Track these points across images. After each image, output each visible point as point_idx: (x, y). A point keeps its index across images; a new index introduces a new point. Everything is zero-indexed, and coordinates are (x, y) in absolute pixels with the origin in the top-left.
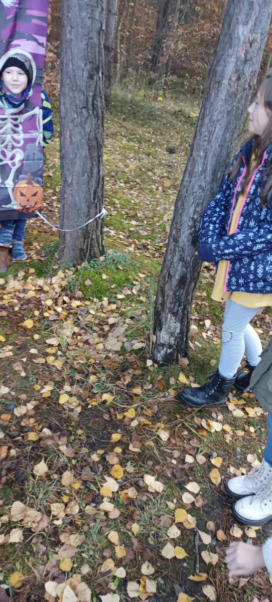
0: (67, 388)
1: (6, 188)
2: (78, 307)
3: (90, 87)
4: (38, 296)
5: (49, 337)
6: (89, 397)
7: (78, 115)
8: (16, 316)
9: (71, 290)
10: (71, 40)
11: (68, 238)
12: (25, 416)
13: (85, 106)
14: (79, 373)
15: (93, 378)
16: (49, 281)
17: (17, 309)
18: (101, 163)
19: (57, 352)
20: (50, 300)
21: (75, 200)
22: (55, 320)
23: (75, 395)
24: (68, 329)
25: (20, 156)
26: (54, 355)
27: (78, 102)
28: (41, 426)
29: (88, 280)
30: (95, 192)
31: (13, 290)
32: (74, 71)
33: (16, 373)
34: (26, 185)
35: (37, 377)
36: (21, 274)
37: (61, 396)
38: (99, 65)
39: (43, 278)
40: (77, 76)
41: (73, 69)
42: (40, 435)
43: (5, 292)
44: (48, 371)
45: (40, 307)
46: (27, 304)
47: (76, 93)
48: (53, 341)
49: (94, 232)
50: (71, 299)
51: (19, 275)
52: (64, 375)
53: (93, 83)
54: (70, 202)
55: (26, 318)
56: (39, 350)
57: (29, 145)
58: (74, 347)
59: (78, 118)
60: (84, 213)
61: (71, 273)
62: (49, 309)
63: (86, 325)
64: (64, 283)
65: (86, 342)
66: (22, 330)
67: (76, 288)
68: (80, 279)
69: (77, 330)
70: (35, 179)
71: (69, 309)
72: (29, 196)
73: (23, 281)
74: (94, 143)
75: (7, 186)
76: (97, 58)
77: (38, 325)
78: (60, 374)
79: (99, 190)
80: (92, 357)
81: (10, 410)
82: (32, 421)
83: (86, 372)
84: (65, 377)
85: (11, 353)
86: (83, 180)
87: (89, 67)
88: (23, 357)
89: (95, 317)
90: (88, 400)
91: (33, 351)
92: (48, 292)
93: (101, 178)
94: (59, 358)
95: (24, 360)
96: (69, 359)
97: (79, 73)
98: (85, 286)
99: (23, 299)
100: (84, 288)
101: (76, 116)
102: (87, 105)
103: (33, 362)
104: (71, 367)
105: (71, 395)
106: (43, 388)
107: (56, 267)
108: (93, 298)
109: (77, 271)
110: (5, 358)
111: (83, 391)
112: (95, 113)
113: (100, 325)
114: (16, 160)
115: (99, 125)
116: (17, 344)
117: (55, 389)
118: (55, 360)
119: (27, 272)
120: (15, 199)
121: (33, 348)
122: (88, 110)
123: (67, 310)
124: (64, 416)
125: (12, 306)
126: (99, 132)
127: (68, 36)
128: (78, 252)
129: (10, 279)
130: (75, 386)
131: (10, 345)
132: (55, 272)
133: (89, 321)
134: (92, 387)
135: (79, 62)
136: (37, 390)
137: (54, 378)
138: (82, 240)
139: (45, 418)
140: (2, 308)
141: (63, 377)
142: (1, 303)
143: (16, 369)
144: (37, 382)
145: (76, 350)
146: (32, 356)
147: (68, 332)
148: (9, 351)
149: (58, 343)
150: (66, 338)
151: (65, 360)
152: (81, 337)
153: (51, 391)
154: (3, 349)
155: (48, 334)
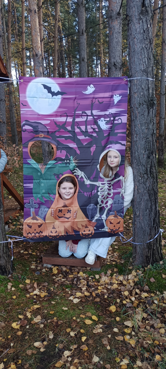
0: (139, 363)
1: (102, 220)
2: (146, 297)
3: (148, 162)
4: (119, 288)
5: (126, 320)
7: (142, 178)
8: (105, 302)
9: (141, 285)
10: (137, 141)
11: (138, 248)
13: (145, 172)
14: (147, 351)
15: (158, 357)
16: (126, 277)
17: (106, 297)
18: (157, 203)
19: (131, 332)
20: (127, 292)
21: (142, 225)
22: (130, 307)
24: (140, 315)
25: (110, 202)
26: (130, 334)
27: (141, 171)
29: (152, 278)
30: (154, 220)
31: (104, 283)
32: (139, 155)
33: (104, 346)
34: (114, 218)
35: (118, 351)
36: (109, 272)
38: (153, 151)
39: (123, 275)
40: (140, 158)
41: (138, 155)
43: (99, 284)
44: (126, 347)
45: (121, 296)
46: (112, 294)
47: (140, 166)
48: (129, 323)
49: (155, 245)
50: (141, 291)
51: (108, 273)
53: (150, 160)
54: (138, 227)
55: (111, 304)
56: (119, 330)
57: (116, 196)
58: (143, 329)
59: (142, 179)
60: (147, 233)
61: (140, 272)
62: (127, 298)
63: (152, 313)
64: (136, 280)
65: (152, 326)
66: (108, 312)
67: (144, 283)
68: (147, 277)
69: (145, 315)
70: (119, 214)
71: (139, 298)
72: (115, 224)
73: (110, 277)
74: (152, 192)
75: (103, 218)
76: (152, 148)
77: (119, 310)
78: (134, 351)
79: (157, 219)
80: (157, 339)
83: (153, 352)
84: (137, 354)
85: (101, 330)
86: (146, 213)
87: (147, 152)
88: (109, 334)
89: (158, 306)
91: (116, 330)
92: (126, 285)
93: (158, 211)
94: (133, 337)
95: (110, 336)
96: (140, 339)
97: (141, 156)
98: (150, 282)
99: (110, 289)
100: (150, 284)
101: (140, 179)
102: (147, 172)
103: (115, 339)
104: (142, 346)
106: (122, 361)
107: (131, 268)
108: (156, 291)
109: (144, 271)
110: (97, 333)
111: (151, 367)
112: (152, 176)
113: (162, 312)
114: (108, 204)
115: (155, 182)
116: (105, 324)
117: (130, 363)
118: (130, 338)
119: (113, 271)
120: (107, 225)
121: (116, 327)
122: (147, 174)
123: (138, 299)
125: (103, 295)
126: (155, 186)
127: (135, 139)
128: (145, 258)
129: (102, 275)
130: (145, 362)
131: (101, 324)
132: (130, 272)
133: (153, 309)
134: (157, 365)
135: (141, 151)
136: (117, 362)
137: (130, 354)
138: (147, 250)
140: (97, 295)
141: (136, 353)
142: (96, 292)
143: (104, 343)
144: (118, 355)
145: (145, 332)
146: (115, 334)
147: (139, 317)
148: (100, 328)
149: (132, 325)
150: (138, 321)
151: (137, 340)
152: (149, 321)
153: (127, 364)
154: (96, 326)
155: (126, 318)
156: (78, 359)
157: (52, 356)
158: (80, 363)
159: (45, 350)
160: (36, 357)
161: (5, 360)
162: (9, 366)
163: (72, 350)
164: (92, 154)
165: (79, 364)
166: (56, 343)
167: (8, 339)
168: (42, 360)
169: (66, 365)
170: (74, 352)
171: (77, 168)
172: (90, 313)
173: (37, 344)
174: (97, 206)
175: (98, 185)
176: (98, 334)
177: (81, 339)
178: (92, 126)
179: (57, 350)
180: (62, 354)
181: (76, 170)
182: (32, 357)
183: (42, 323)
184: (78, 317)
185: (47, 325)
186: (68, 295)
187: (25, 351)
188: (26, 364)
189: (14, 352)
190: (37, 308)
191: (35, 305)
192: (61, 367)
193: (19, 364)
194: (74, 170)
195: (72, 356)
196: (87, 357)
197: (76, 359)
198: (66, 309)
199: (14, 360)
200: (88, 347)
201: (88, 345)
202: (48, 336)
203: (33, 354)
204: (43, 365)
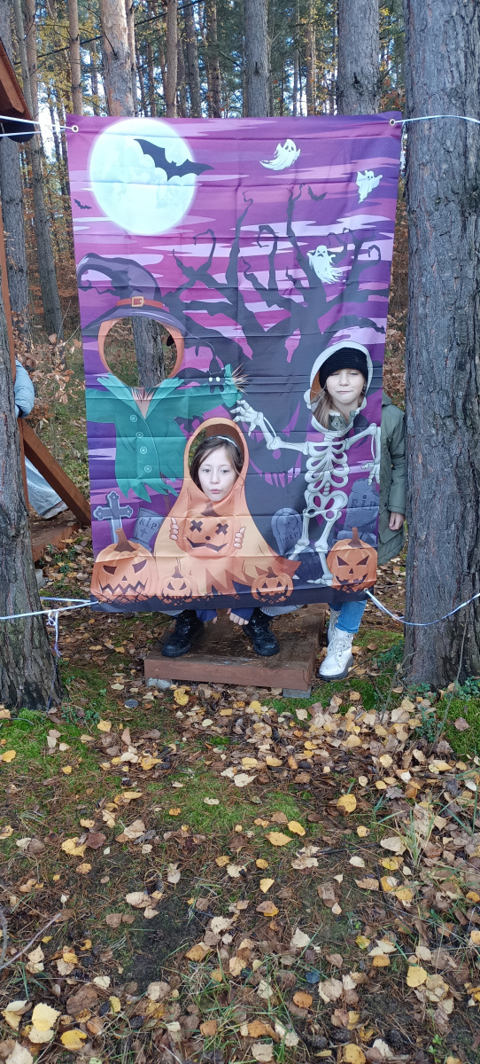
0: (423, 951)
1: (317, 553)
2: (442, 773)
3: (458, 382)
4: (365, 746)
5: (386, 834)
6: (470, 980)
7: (437, 430)
8: (326, 784)
9: (427, 738)
10: (426, 316)
11: (420, 637)
12: (338, 1003)
13: (450, 413)
14: (449, 921)
15: (476, 936)
16: (386, 716)
17: (327, 770)
19: (401, 868)
20: (387, 756)
21: (433, 570)
22: (397, 799)
23: (439, 971)
24: (424, 820)
25: (340, 501)
26: (397, 874)
27: (436, 409)
28: (370, 1033)
29: (462, 720)
30: (471, 555)
31: (322, 732)
32: (430, 361)
33: (322, 904)
34: (350, 547)
36: (336, 702)
37: (411, 968)
38: (474, 346)
39: (374, 711)
40: (435, 369)
41: (428, 359)
42: (367, 1053)
44: (385, 908)
45: (370, 768)
46: (345, 762)
47: (434, 395)
48: (393, 844)
49: (470, 627)
50: (427, 755)
51: (332, 703)
52: (417, 921)
53: (464, 376)
54: (423, 574)
55: (343, 791)
56: (366, 861)
57: (356, 484)
58: (435, 861)
59: (437, 434)
60: (450, 592)
61: (426, 703)
62: (387, 774)
63: (459, 815)
64: (414, 723)
65: (461, 853)
66: (335, 813)
67: (438, 735)
68: (445, 717)
69: (440, 822)
70: (365, 537)
71: (424, 775)
72: (352, 565)
73: (339, 715)
74: (468, 472)
75: (318, 550)
76: (471, 336)
77: (364, 806)
78: (408, 919)
79: (478, 552)
80: (474, 887)
81: (312, 985)
82: (353, 1016)
83: (463, 921)
84: (418, 926)
85: (315, 862)
87: (456, 352)
88: (337, 873)
89: (477, 796)
90: (467, 985)
91: (356, 861)
92: (384, 739)
94: (407, 882)
95: (339, 878)
96: (426, 885)
97: (439, 364)
98: (455, 731)
99: (338, 750)
100: (453, 735)
101: (434, 432)
102: (454, 411)
103: (356, 886)
104: (431, 906)
105: (431, 970)
106: (374, 945)
107: (398, 690)
108: (473, 757)
109: (438, 699)
110: (304, 870)
111: (458, 963)
112: (469, 423)
114: (335, 509)
116: (327, 844)
117: (398, 951)
118: (399, 884)
119: (345, 699)
120: (330, 569)
121: (355, 855)
122: (455, 419)
123: (421, 778)
124: (417, 1017)
125: (320, 764)
127: (421, 310)
128: (441, 662)
129: (316, 710)
130: (439, 950)
131: (314, 843)
132: (396, 702)
133: (464, 806)
135: (439, 348)
136: (362, 947)
137: (397, 927)
138: (447, 641)
139: (378, 1015)
140: (302, 766)
141: (414, 925)
142: (300, 756)
143: (324, 896)
144: (363, 931)
145: (440, 867)
146: (354, 873)
147: (424, 827)
148: (312, 856)
149: (405, 849)
150: (420, 839)
151: (418, 888)
152: (451, 839)
153: (391, 953)
154: (301, 851)
155: (385, 828)
156: (252, 937)
157: (178, 931)
158: (258, 950)
159: (157, 913)
160: (131, 933)
161: (46, 940)
162: (56, 956)
163: (233, 914)
164: (289, 359)
165: (254, 954)
166: (189, 896)
167: (52, 884)
168: (150, 941)
169: (216, 954)
170: (239, 921)
171: (244, 402)
172: (282, 814)
173: (134, 898)
174: (300, 512)
175: (305, 453)
176: (307, 873)
177: (258, 885)
178: (291, 272)
179: (191, 914)
180: (206, 925)
181: (242, 406)
182: (120, 933)
183: (146, 841)
184: (250, 824)
185: (162, 848)
186: (220, 765)
187: (99, 917)
188: (105, 952)
189: (70, 920)
190: (134, 800)
191: (126, 790)
192: (205, 959)
193: (87, 950)
194: (236, 405)
195: (235, 931)
196: (277, 933)
197: (246, 940)
198: (216, 802)
199: (71, 939)
200: (279, 908)
201: (278, 902)
202: (165, 875)
203: (123, 924)
204: (152, 954)
